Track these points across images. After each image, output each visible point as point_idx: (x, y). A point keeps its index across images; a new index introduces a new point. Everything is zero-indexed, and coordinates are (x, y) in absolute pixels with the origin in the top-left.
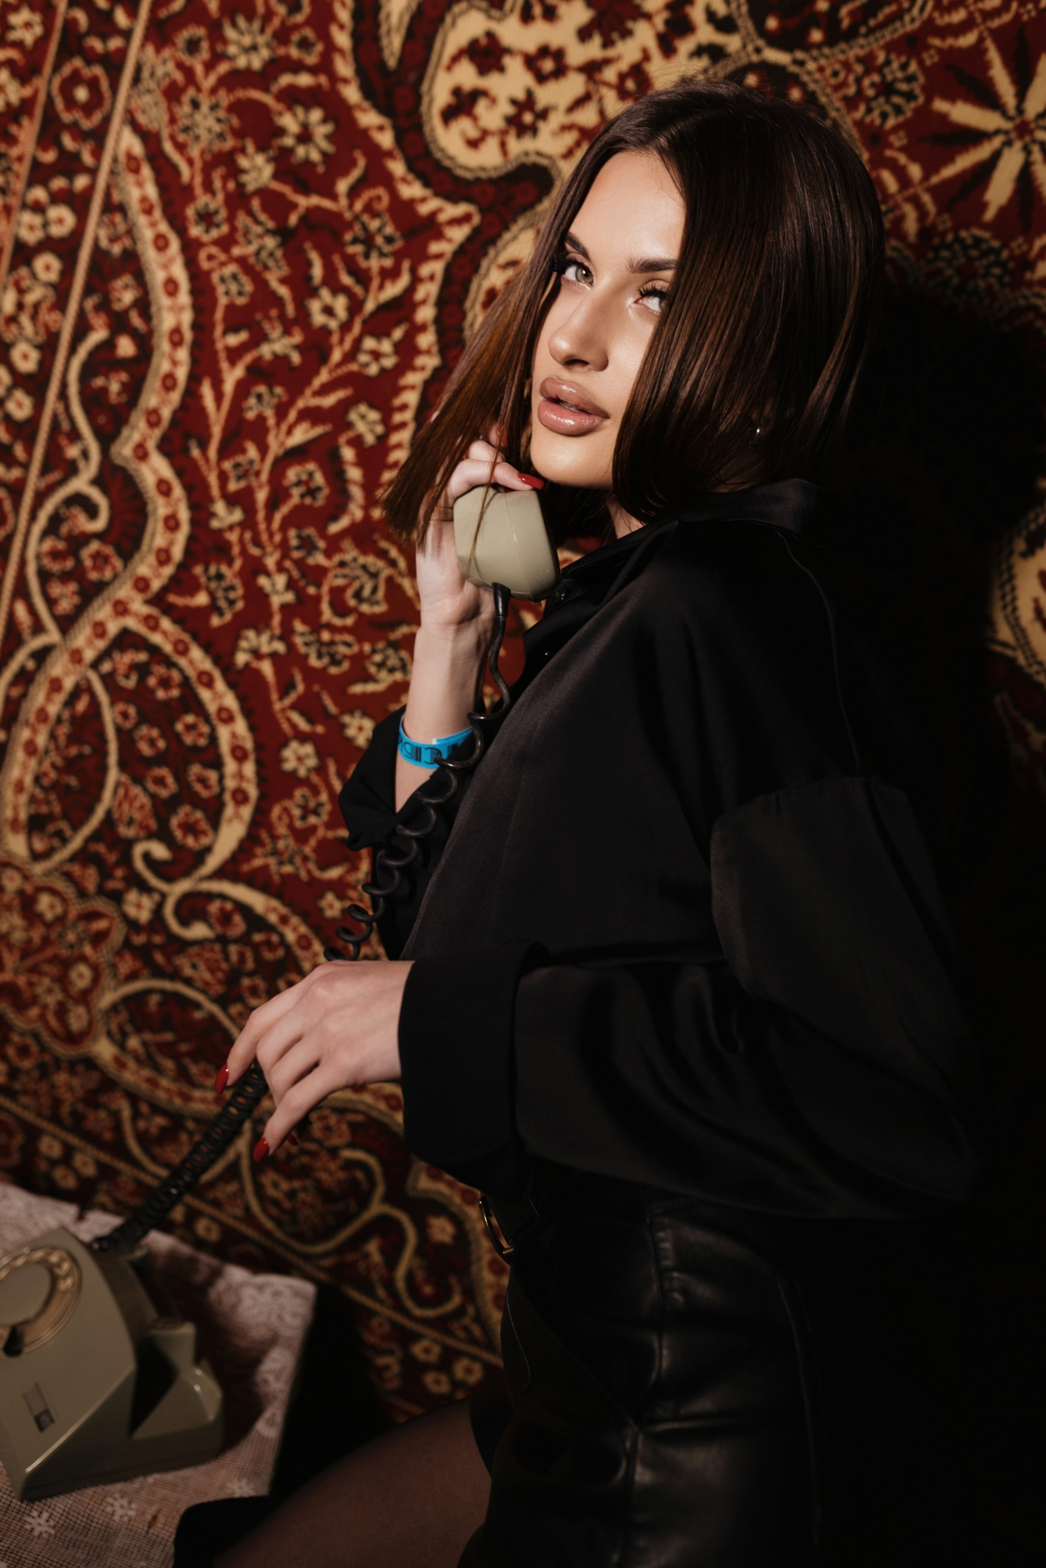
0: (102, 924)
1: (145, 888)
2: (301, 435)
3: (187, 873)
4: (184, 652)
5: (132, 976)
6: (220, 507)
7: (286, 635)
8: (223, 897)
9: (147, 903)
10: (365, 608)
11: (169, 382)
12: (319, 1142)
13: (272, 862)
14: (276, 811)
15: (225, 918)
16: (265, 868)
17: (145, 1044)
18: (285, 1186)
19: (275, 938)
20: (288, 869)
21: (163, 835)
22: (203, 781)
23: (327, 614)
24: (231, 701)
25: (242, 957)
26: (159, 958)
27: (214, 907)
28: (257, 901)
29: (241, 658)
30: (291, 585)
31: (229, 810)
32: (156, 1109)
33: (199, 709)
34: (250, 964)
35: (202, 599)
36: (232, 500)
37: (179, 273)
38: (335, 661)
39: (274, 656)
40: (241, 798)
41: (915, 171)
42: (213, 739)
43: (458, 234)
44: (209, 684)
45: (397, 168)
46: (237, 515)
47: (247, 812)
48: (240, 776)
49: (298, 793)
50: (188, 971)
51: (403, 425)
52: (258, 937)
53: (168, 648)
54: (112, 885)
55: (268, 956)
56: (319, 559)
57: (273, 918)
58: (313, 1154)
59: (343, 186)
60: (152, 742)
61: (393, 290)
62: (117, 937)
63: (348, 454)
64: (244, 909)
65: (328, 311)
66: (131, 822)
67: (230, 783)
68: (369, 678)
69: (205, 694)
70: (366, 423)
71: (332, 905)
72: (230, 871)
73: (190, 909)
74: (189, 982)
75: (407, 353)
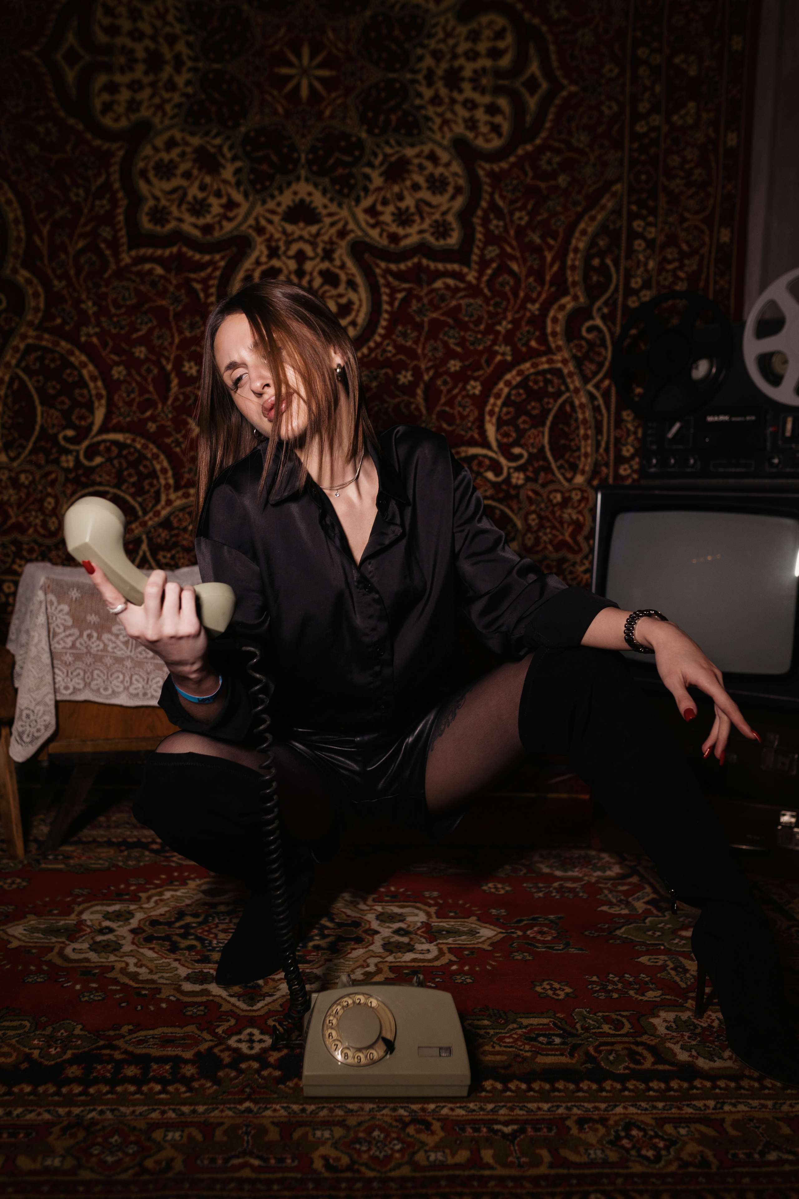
0: (53, 476)
1: (68, 452)
2: (81, 244)
3: (85, 437)
4: (57, 344)
5: (74, 492)
6: (56, 282)
7: (99, 324)
8: (104, 441)
9: (71, 458)
10: (128, 303)
11: (18, 240)
12: (178, 528)
13: (121, 418)
14: (116, 397)
15: (108, 450)
16: (119, 423)
18: (169, 555)
19: (132, 450)
20: (128, 419)
21: (70, 425)
22: (81, 395)
23: (113, 310)
24: (83, 358)
25: (120, 464)
26: (83, 479)
27: (102, 447)
28: (119, 437)
29: (83, 339)
30: (95, 304)
31: (96, 404)
33: (71, 366)
34: (125, 465)
35: (59, 321)
36: (60, 278)
37: (10, 195)
38: (122, 328)
39: (96, 334)
40: (99, 396)
41: (275, 93)
42: (81, 376)
43: (121, 153)
44: (72, 353)
45: (89, 136)
46: (64, 283)
47: (104, 402)
48: (96, 387)
49: (123, 387)
50: (98, 479)
51: (121, 229)
52: (125, 452)
53: (50, 345)
54: (52, 457)
55: (131, 458)
56: (104, 290)
57: (129, 441)
58: (177, 535)
59: (68, 148)
60: (54, 387)
61: (100, 181)
62: (62, 478)
63: (103, 246)
64: (115, 443)
65: (77, 195)
66: (53, 426)
67: (94, 392)
68: (138, 330)
69: (72, 359)
70: (106, 232)
71: (152, 427)
72: (104, 429)
73: (91, 452)
74: (100, 484)
75: (114, 202)
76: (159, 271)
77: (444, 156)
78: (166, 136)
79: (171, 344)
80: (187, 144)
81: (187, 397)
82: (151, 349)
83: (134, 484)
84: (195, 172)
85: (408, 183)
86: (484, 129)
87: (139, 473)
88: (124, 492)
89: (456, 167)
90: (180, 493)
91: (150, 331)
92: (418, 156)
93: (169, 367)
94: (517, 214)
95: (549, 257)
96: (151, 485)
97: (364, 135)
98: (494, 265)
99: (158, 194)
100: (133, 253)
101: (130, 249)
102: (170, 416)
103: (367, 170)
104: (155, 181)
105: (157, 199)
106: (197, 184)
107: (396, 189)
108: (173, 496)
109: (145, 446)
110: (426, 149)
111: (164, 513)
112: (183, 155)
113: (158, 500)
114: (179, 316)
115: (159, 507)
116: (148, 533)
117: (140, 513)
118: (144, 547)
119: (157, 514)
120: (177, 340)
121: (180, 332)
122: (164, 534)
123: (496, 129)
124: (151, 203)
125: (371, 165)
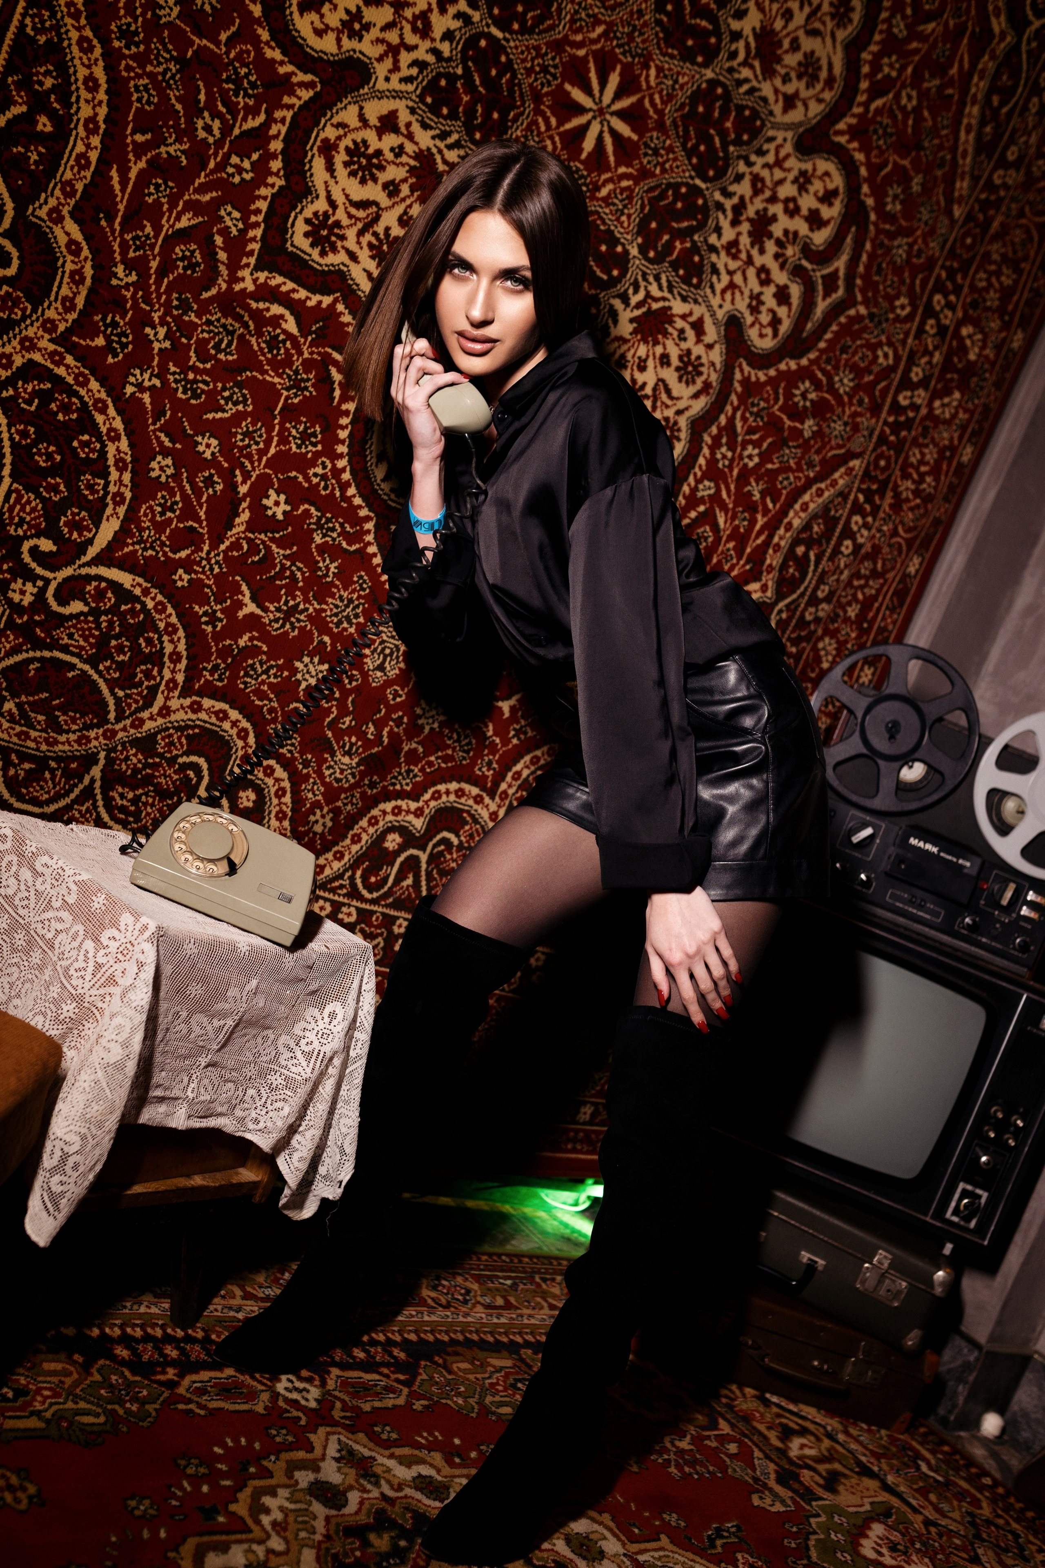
1: (30, 576)
2: (184, 222)
3: (70, 563)
4: (83, 382)
5: (16, 650)
6: (120, 270)
7: (162, 374)
8: (99, 578)
9: (29, 587)
10: (222, 356)
11: (82, 161)
12: (161, 756)
13: (138, 548)
14: (143, 509)
15: (100, 595)
16: (133, 555)
17: (19, 706)
18: (131, 795)
19: (138, 607)
20: (149, 553)
21: (51, 532)
22: (91, 487)
23: (193, 359)
24: (118, 424)
25: (111, 623)
26: (40, 633)
27: (91, 587)
28: (125, 579)
29: (129, 390)
30: (169, 335)
31: (109, 511)
32: (24, 757)
33: (94, 429)
34: (117, 629)
35: (100, 341)
36: (130, 266)
37: (99, 73)
38: (196, 396)
39: (152, 388)
40: (118, 499)
41: (553, 121)
42: (103, 453)
43: (306, 95)
44: (103, 411)
45: (264, 34)
46: (133, 277)
47: (122, 510)
48: (120, 482)
49: (160, 495)
50: (64, 641)
51: (256, 225)
52: (125, 607)
53: (70, 379)
55: (132, 621)
56: (192, 317)
57: (137, 591)
58: (155, 766)
59: (223, 37)
60: (49, 456)
61: (252, 123)
63: (219, 240)
64: (115, 586)
65: (208, 129)
67: (112, 489)
68: (219, 408)
69: (99, 418)
70: (231, 217)
71: (182, 578)
72: (105, 558)
73: (67, 591)
74: (65, 649)
75: (261, 170)
76: (291, 325)
77: (711, 333)
78: (386, 106)
79: (262, 453)
80: (410, 137)
81: (254, 548)
82: (226, 448)
83: (120, 666)
84: (405, 189)
85: (659, 350)
86: (765, 318)
87: (135, 649)
88: (101, 675)
89: (716, 356)
90: (187, 702)
91: (238, 418)
92: (684, 317)
93: (243, 489)
94: (750, 450)
95: (760, 522)
96: (148, 675)
97: (634, 251)
98: (702, 508)
99: (339, 198)
100: (262, 276)
101: (259, 266)
102: (217, 570)
103: (618, 304)
104: (341, 172)
105: (333, 204)
106: (399, 209)
107: (642, 351)
108: (174, 704)
109: (160, 608)
110: (699, 311)
111: (149, 725)
112: (399, 151)
113: (149, 702)
114: (290, 413)
115: (145, 715)
116: (109, 751)
117: (112, 716)
118: (96, 771)
119: (138, 723)
120: (272, 451)
121: (284, 440)
122: (136, 759)
123: (775, 322)
124: (321, 205)
125: (625, 300)
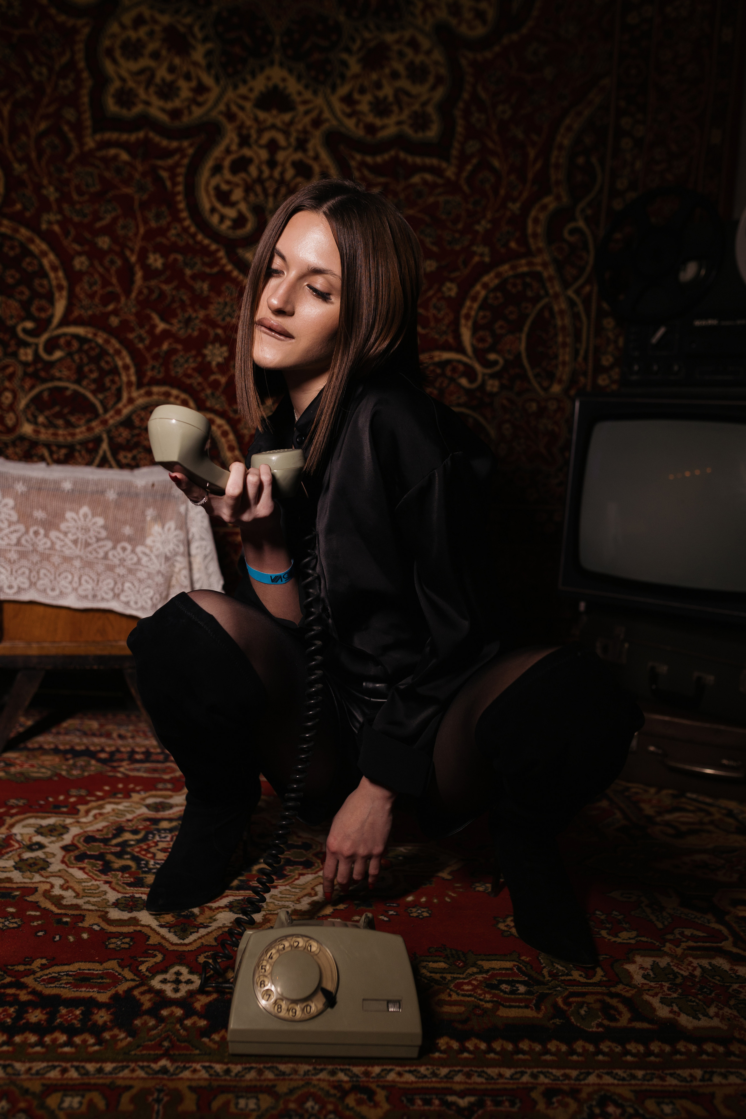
0: (10, 370)
1: (26, 345)
2: (43, 126)
3: (45, 330)
4: (16, 231)
5: (32, 387)
6: (16, 166)
7: (61, 211)
8: (65, 335)
9: (30, 351)
10: (92, 190)
12: (140, 428)
13: (82, 312)
14: (78, 289)
15: (68, 344)
16: (80, 316)
17: (47, 418)
19: (93, 345)
20: (90, 312)
21: (29, 317)
22: (42, 286)
23: (75, 197)
24: (44, 247)
25: (81, 359)
26: (43, 374)
27: (62, 341)
28: (80, 331)
29: (44, 226)
30: (57, 189)
31: (57, 295)
32: (60, 446)
33: (31, 254)
34: (85, 360)
35: (18, 207)
36: (20, 161)
38: (85, 216)
39: (58, 222)
40: (60, 288)
42: (41, 266)
43: (86, 30)
44: (32, 241)
45: (53, 11)
46: (24, 167)
47: (65, 293)
48: (57, 278)
49: (86, 279)
50: (58, 374)
51: (85, 111)
52: (86, 347)
53: (9, 232)
54: (11, 350)
55: (93, 353)
56: (66, 175)
57: (90, 336)
58: (139, 435)
59: (32, 23)
60: (13, 277)
61: (64, 59)
62: (20, 372)
63: (66, 128)
64: (76, 337)
65: (40, 74)
66: (12, 317)
67: (54, 283)
68: (101, 219)
69: (32, 247)
70: (69, 114)
71: (114, 321)
72: (65, 322)
73: (51, 346)
74: (60, 379)
75: (78, 83)
76: (125, 156)
77: (425, 43)
78: (134, 13)
79: (136, 234)
80: (155, 21)
81: (151, 291)
82: (115, 239)
83: (95, 381)
84: (164, 52)
85: (387, 71)
86: (468, 15)
87: (100, 369)
88: (85, 388)
89: (437, 55)
90: (142, 391)
91: (115, 220)
92: (398, 42)
93: (133, 259)
94: (500, 108)
95: (532, 153)
96: (113, 382)
97: (342, 18)
98: (475, 161)
99: (125, 74)
100: (98, 137)
101: (95, 131)
102: (134, 310)
103: (345, 56)
104: (122, 61)
105: (123, 80)
106: (165, 66)
107: (374, 76)
108: (135, 394)
109: (107, 341)
110: (407, 34)
111: (126, 411)
112: (151, 34)
113: (119, 398)
114: (144, 206)
115: (120, 405)
116: (109, 432)
117: (101, 410)
118: (105, 446)
119: (118, 412)
120: (142, 230)
121: (146, 222)
122: (125, 433)
123: (480, 15)
124: (117, 84)
125: (348, 50)
